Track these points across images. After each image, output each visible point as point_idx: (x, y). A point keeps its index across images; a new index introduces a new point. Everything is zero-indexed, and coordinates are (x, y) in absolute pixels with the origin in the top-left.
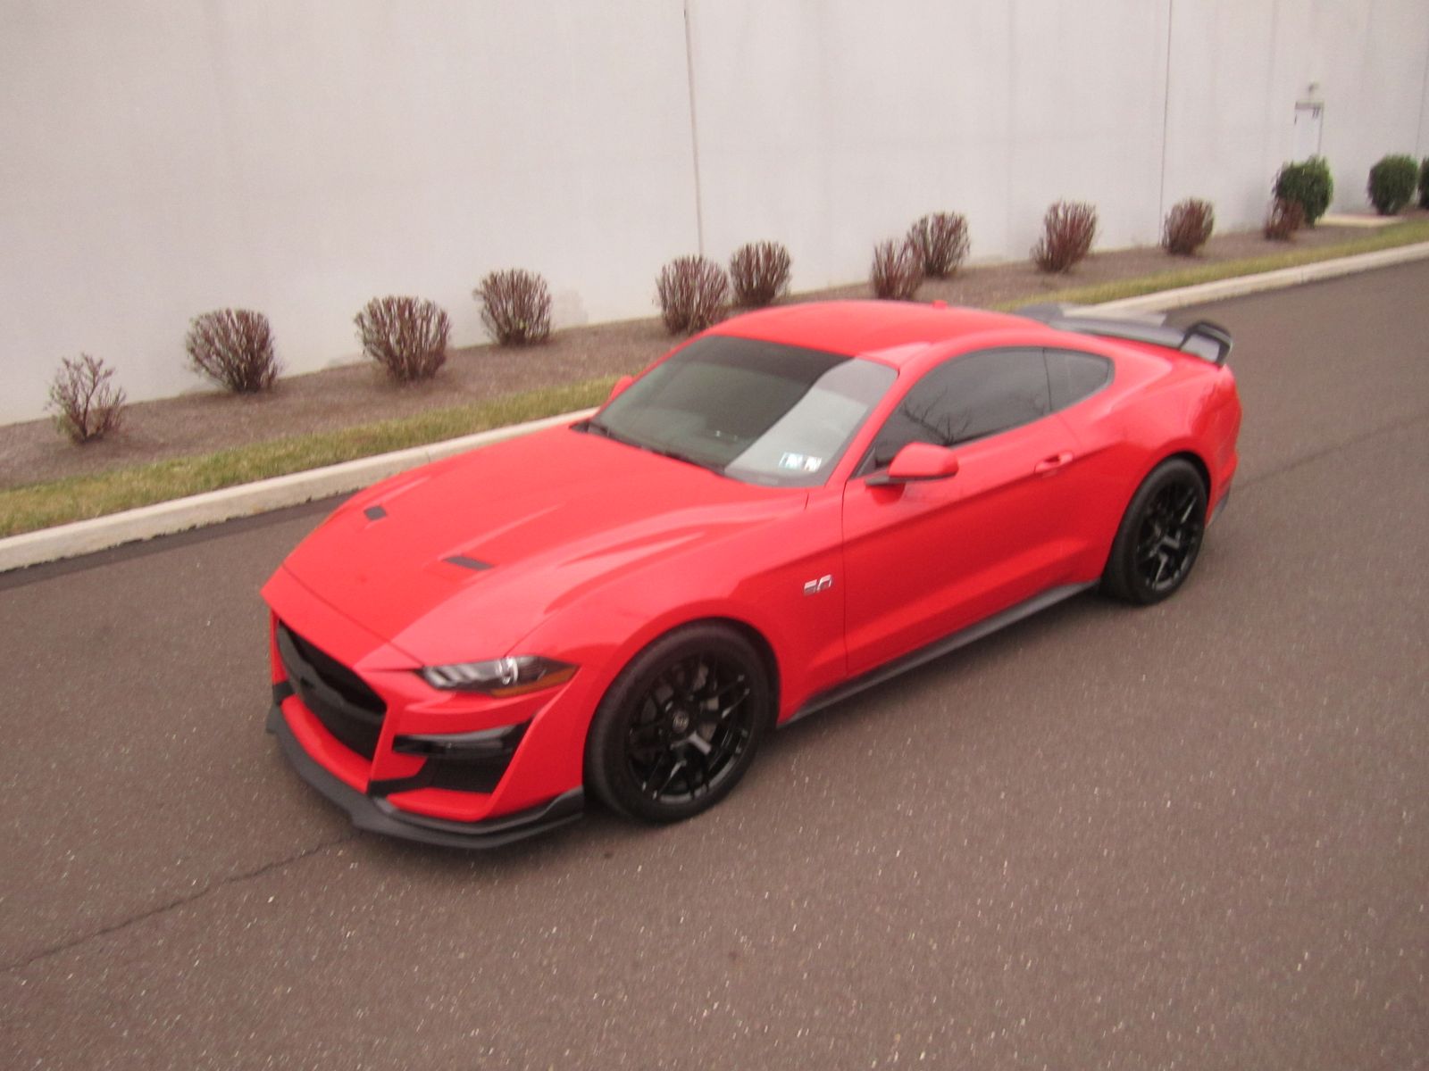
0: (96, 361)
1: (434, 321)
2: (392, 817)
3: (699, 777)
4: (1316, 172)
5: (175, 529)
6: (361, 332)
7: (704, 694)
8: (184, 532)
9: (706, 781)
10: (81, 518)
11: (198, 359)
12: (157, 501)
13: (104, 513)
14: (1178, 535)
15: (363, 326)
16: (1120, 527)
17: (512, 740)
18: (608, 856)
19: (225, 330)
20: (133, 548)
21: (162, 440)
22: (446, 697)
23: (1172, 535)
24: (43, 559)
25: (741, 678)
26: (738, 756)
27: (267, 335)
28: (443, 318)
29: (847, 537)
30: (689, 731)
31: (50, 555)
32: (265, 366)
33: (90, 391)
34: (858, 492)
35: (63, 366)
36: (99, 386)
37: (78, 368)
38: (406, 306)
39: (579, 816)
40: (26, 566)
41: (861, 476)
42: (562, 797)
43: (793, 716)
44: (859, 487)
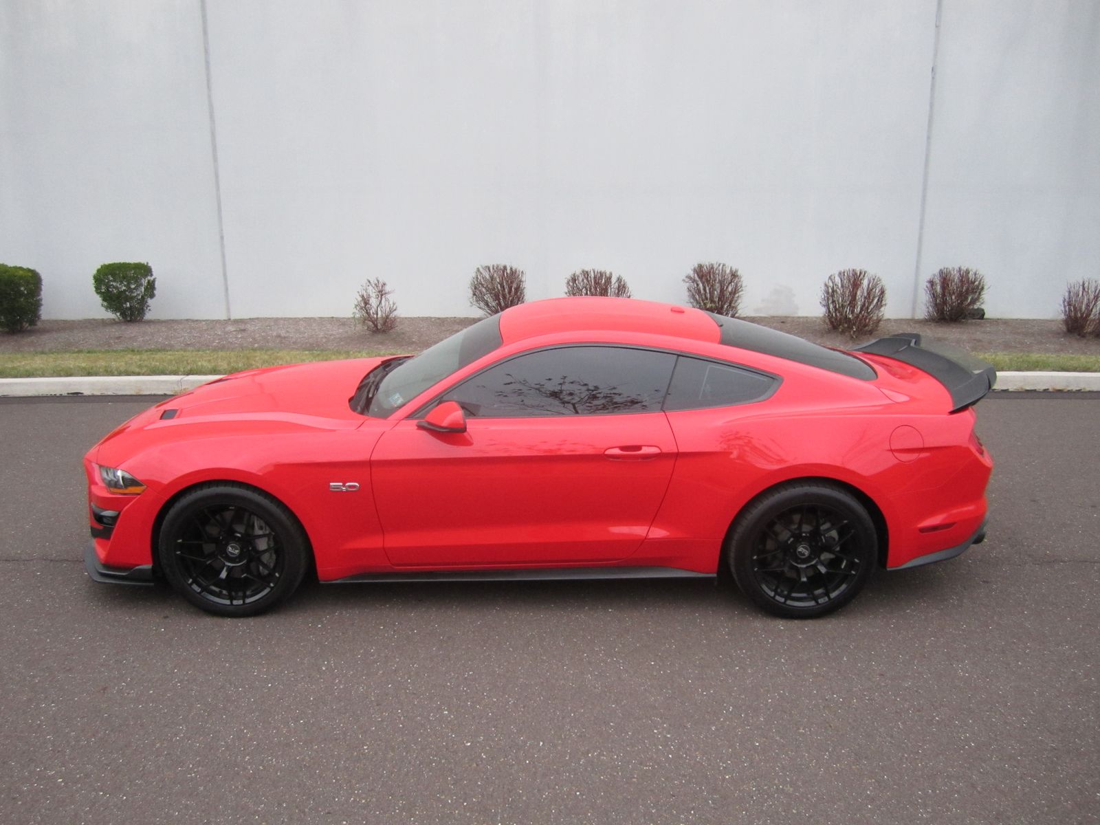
0: (382, 283)
9: (243, 597)
17: (116, 519)
26: (273, 590)
29: (374, 458)
34: (408, 428)
41: (418, 418)
42: (137, 568)
43: (337, 580)
44: (411, 426)
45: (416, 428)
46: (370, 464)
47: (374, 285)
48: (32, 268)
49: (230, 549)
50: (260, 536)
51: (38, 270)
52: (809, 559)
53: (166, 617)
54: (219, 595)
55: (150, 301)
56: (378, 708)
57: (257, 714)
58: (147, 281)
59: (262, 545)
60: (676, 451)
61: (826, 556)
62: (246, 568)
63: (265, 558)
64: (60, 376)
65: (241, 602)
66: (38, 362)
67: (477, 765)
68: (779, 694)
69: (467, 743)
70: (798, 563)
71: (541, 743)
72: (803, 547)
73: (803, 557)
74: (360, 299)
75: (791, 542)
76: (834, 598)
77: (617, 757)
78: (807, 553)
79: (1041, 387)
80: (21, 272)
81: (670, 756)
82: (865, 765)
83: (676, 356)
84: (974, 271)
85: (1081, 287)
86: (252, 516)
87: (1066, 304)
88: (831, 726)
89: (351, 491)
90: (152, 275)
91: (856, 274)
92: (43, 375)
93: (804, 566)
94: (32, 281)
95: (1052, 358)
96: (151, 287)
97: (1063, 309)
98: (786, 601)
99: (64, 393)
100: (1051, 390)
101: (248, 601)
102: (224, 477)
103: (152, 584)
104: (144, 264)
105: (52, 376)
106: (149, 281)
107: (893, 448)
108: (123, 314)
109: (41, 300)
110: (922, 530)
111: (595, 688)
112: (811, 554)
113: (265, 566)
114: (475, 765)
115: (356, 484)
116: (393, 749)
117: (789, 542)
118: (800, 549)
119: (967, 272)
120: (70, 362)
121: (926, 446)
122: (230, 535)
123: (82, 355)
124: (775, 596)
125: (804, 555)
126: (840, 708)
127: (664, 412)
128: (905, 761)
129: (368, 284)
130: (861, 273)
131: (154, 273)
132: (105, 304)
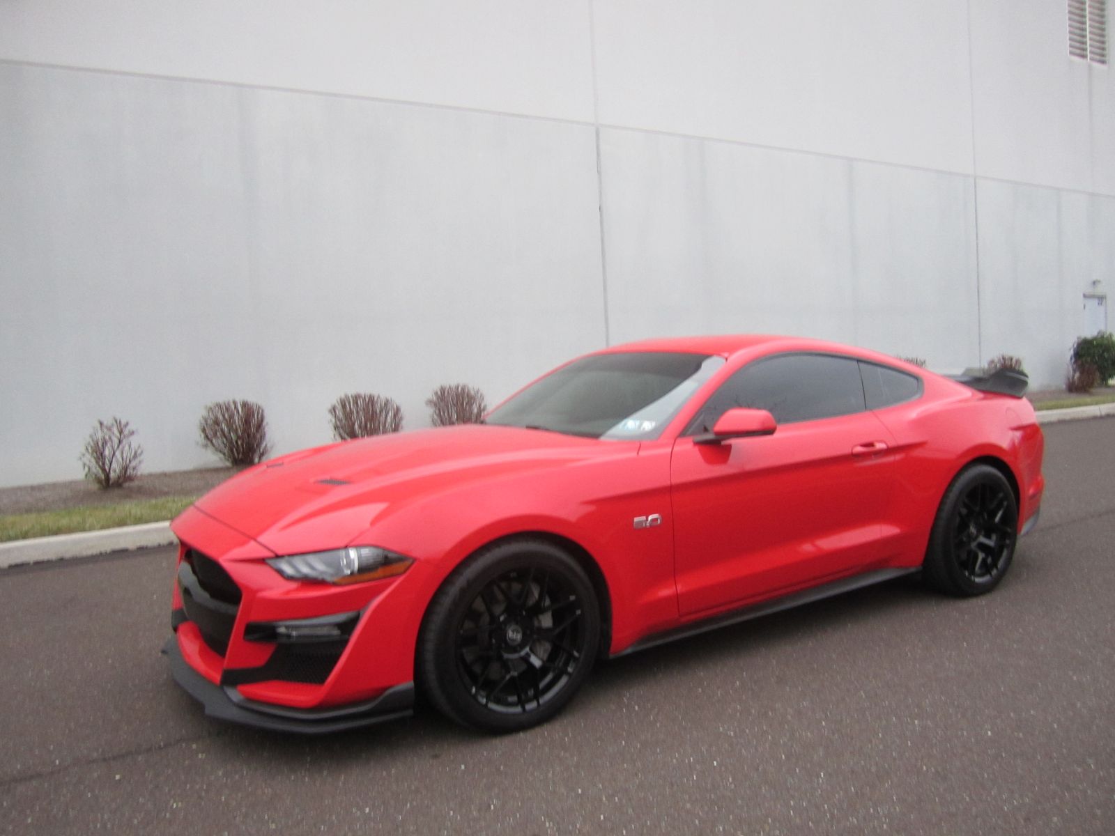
0: (123, 422)
1: (391, 414)
2: (240, 706)
3: (531, 693)
4: (1106, 342)
5: (156, 544)
6: (333, 420)
7: (538, 610)
8: (164, 546)
9: (536, 697)
10: (84, 530)
11: (207, 437)
12: (147, 522)
13: (103, 528)
14: (994, 537)
15: (335, 416)
16: (937, 518)
17: (347, 627)
18: (436, 757)
19: (231, 416)
20: (120, 554)
21: (166, 489)
22: (293, 585)
23: (988, 536)
24: (45, 558)
25: (572, 598)
26: (570, 675)
27: (262, 421)
28: (398, 410)
29: (677, 480)
30: (522, 645)
31: (52, 556)
32: (259, 445)
33: (116, 446)
34: (687, 447)
35: (98, 425)
36: (124, 442)
37: (109, 429)
38: (371, 400)
39: (409, 712)
40: (32, 562)
41: (690, 435)
42: (392, 690)
43: (627, 649)
44: (688, 445)
45: (692, 444)
46: (671, 490)
49: (511, 636)
50: (545, 609)
54: (507, 703)
59: (546, 621)
60: (896, 444)
65: (535, 704)
72: (973, 527)
73: (974, 536)
76: (999, 569)
78: (975, 532)
83: (856, 362)
89: (655, 525)
93: (975, 544)
101: (543, 700)
107: (1011, 427)
115: (658, 516)
118: (971, 529)
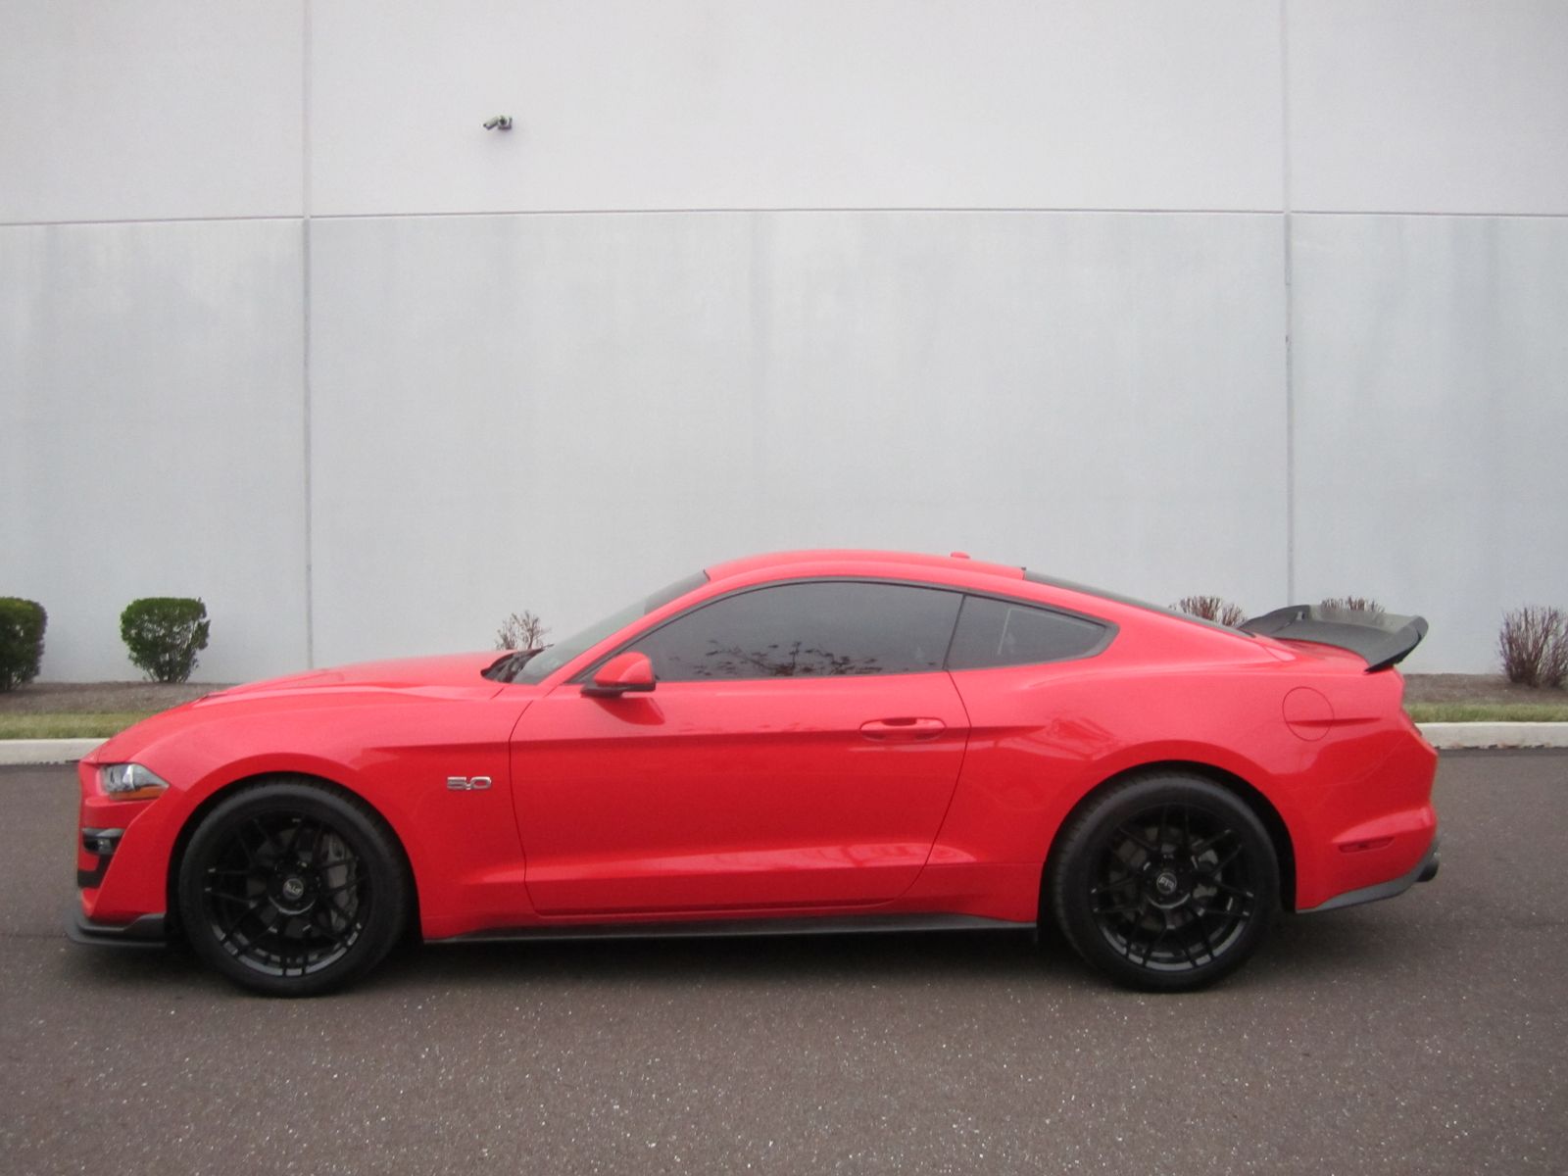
16: (1055, 849)
17: (114, 844)
29: (517, 737)
34: (569, 697)
41: (583, 682)
42: (144, 917)
43: (451, 936)
44: (573, 694)
45: (579, 696)
46: (510, 747)
47: (521, 622)
48: (35, 599)
49: (288, 886)
50: (336, 864)
51: (42, 604)
52: (1176, 896)
53: (179, 998)
54: (266, 961)
55: (199, 654)
56: (508, 1102)
57: (313, 1110)
58: (196, 625)
59: (338, 877)
60: (966, 724)
61: (1201, 892)
62: (312, 917)
63: (343, 899)
64: (57, 736)
65: (298, 972)
66: (27, 722)
67: (666, 1171)
68: (1147, 1079)
69: (651, 1143)
70: (1160, 903)
71: (771, 1143)
72: (1167, 877)
73: (1168, 893)
74: (501, 641)
75: (1147, 869)
76: (1219, 956)
77: (895, 1157)
78: (1172, 886)
79: (1486, 743)
80: (18, 605)
81: (981, 1156)
82: (1297, 1161)
83: (961, 596)
84: (1370, 603)
85: (1523, 618)
86: (325, 837)
87: (1505, 641)
88: (1235, 1117)
89: (481, 790)
90: (205, 616)
91: (1205, 602)
92: (33, 736)
93: (1171, 907)
94: (32, 618)
95: (1496, 708)
96: (203, 631)
97: (1502, 649)
98: (1145, 962)
99: (61, 760)
100: (1500, 746)
101: (310, 970)
102: (288, 768)
103: (162, 945)
104: (194, 601)
105: (46, 736)
106: (199, 625)
107: (1288, 720)
108: (160, 672)
109: (43, 646)
110: (1342, 847)
111: (855, 1075)
112: (1179, 887)
113: (342, 914)
114: (663, 1170)
115: (488, 779)
116: (530, 1152)
117: (1145, 868)
118: (1162, 880)
119: (1361, 604)
120: (75, 722)
121: (1337, 717)
122: (288, 862)
123: (92, 717)
124: (1127, 954)
125: (1168, 889)
126: (1247, 1094)
127: (948, 671)
128: (1360, 1155)
129: (513, 620)
130: (1211, 601)
131: (208, 614)
132: (135, 655)
